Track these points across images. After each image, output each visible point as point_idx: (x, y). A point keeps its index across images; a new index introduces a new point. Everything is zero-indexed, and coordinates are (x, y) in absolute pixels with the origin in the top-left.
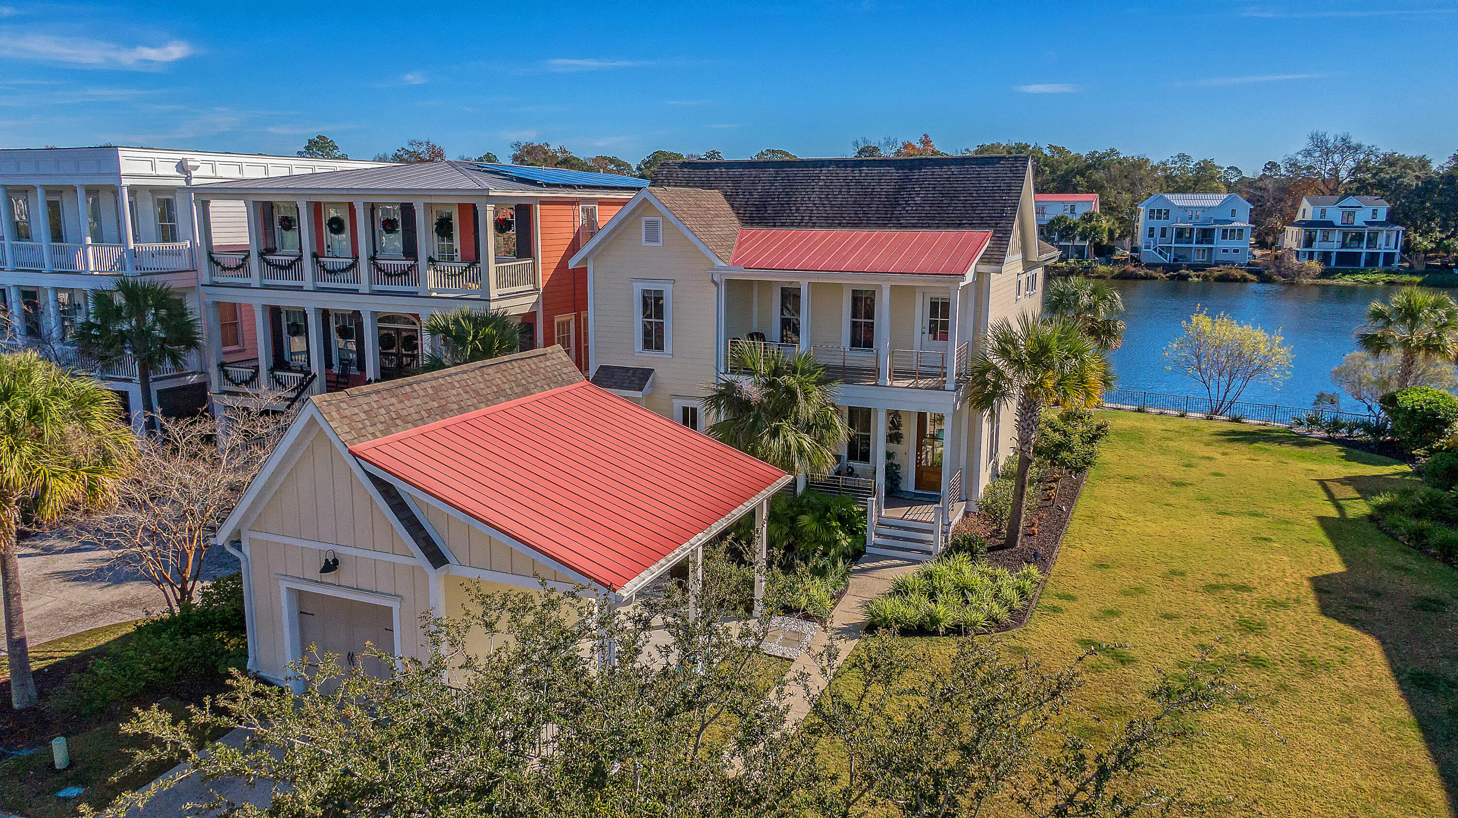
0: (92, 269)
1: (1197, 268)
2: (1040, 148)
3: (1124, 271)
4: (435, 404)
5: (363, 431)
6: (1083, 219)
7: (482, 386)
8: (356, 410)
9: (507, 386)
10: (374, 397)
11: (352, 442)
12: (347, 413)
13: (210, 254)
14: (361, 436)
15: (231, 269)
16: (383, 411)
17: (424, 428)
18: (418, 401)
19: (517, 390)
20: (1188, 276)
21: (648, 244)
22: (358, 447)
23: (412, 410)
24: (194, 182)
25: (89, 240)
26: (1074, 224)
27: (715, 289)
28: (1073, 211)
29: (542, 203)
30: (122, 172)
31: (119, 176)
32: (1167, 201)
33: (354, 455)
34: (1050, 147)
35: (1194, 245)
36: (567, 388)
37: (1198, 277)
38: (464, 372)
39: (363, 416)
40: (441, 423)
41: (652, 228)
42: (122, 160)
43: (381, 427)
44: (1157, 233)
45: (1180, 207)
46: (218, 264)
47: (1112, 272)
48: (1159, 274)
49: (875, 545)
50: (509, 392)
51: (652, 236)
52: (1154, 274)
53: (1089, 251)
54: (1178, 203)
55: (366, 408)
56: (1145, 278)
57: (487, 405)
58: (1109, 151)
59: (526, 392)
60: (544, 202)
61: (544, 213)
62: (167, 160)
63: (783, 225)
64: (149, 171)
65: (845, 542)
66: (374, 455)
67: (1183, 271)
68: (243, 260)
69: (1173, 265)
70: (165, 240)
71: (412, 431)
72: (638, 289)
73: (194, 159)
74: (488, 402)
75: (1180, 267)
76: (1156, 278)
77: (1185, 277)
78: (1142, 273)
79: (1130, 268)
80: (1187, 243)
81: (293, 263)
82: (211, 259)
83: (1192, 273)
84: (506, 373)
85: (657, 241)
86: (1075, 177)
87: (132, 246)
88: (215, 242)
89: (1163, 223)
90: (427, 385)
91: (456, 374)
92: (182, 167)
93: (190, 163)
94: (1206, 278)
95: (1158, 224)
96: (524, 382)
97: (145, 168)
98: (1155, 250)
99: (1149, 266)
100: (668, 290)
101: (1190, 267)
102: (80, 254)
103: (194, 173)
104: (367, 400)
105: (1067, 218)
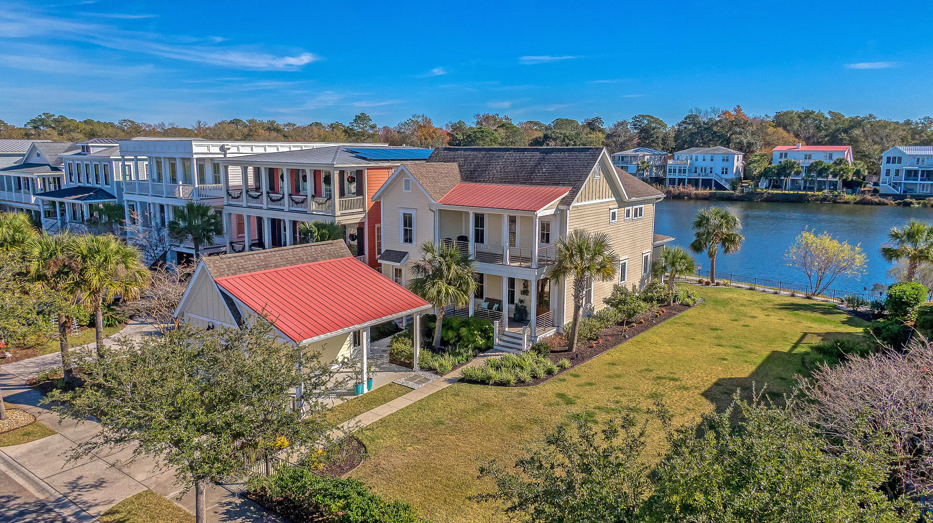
0: (181, 196)
1: (918, 198)
2: (822, 114)
3: (864, 198)
4: (263, 263)
5: (223, 273)
6: (835, 163)
7: (291, 256)
8: (222, 264)
9: (305, 257)
10: (233, 259)
11: (216, 277)
12: (218, 265)
13: (227, 190)
14: (221, 274)
15: (235, 198)
16: (236, 265)
17: (253, 273)
18: (255, 262)
19: (309, 259)
20: (911, 203)
21: (406, 191)
22: (218, 279)
23: (250, 265)
24: (228, 156)
25: (181, 183)
26: (828, 167)
27: (433, 213)
28: (831, 157)
29: (368, 169)
30: (194, 152)
31: (192, 154)
32: (900, 151)
33: (216, 282)
34: (830, 112)
35: (919, 182)
36: (339, 259)
37: (919, 203)
38: (282, 250)
39: (225, 267)
40: (264, 271)
41: (407, 182)
42: (194, 146)
43: (232, 271)
44: (892, 174)
45: (909, 155)
46: (230, 195)
47: (855, 199)
48: (889, 201)
49: (499, 345)
50: (305, 260)
51: (407, 188)
52: (886, 201)
53: (840, 184)
54: (908, 153)
55: (227, 263)
56: (879, 204)
57: (291, 265)
58: (868, 116)
59: (316, 260)
60: (369, 168)
61: (369, 174)
62: (217, 146)
63: (480, 181)
64: (206, 151)
65: (481, 342)
66: (224, 283)
67: (908, 200)
68: (240, 194)
69: (903, 196)
70: (216, 183)
71: (247, 274)
72: (402, 211)
73: (228, 144)
74: (292, 263)
75: (906, 197)
76: (887, 204)
77: (908, 204)
78: (876, 200)
79: (868, 197)
80: (913, 180)
81: (259, 195)
82: (228, 193)
83: (914, 201)
84: (306, 252)
85: (409, 190)
86: (840, 134)
87: (197, 186)
88: (231, 184)
89: (896, 166)
90: (262, 255)
91: (278, 251)
92: (222, 148)
93: (226, 147)
94: (925, 205)
95: (893, 167)
96: (315, 255)
97: (205, 150)
98: (890, 185)
99: (882, 195)
100: (413, 213)
101: (912, 197)
102: (177, 188)
103: (228, 152)
104: (229, 260)
105: (822, 162)
